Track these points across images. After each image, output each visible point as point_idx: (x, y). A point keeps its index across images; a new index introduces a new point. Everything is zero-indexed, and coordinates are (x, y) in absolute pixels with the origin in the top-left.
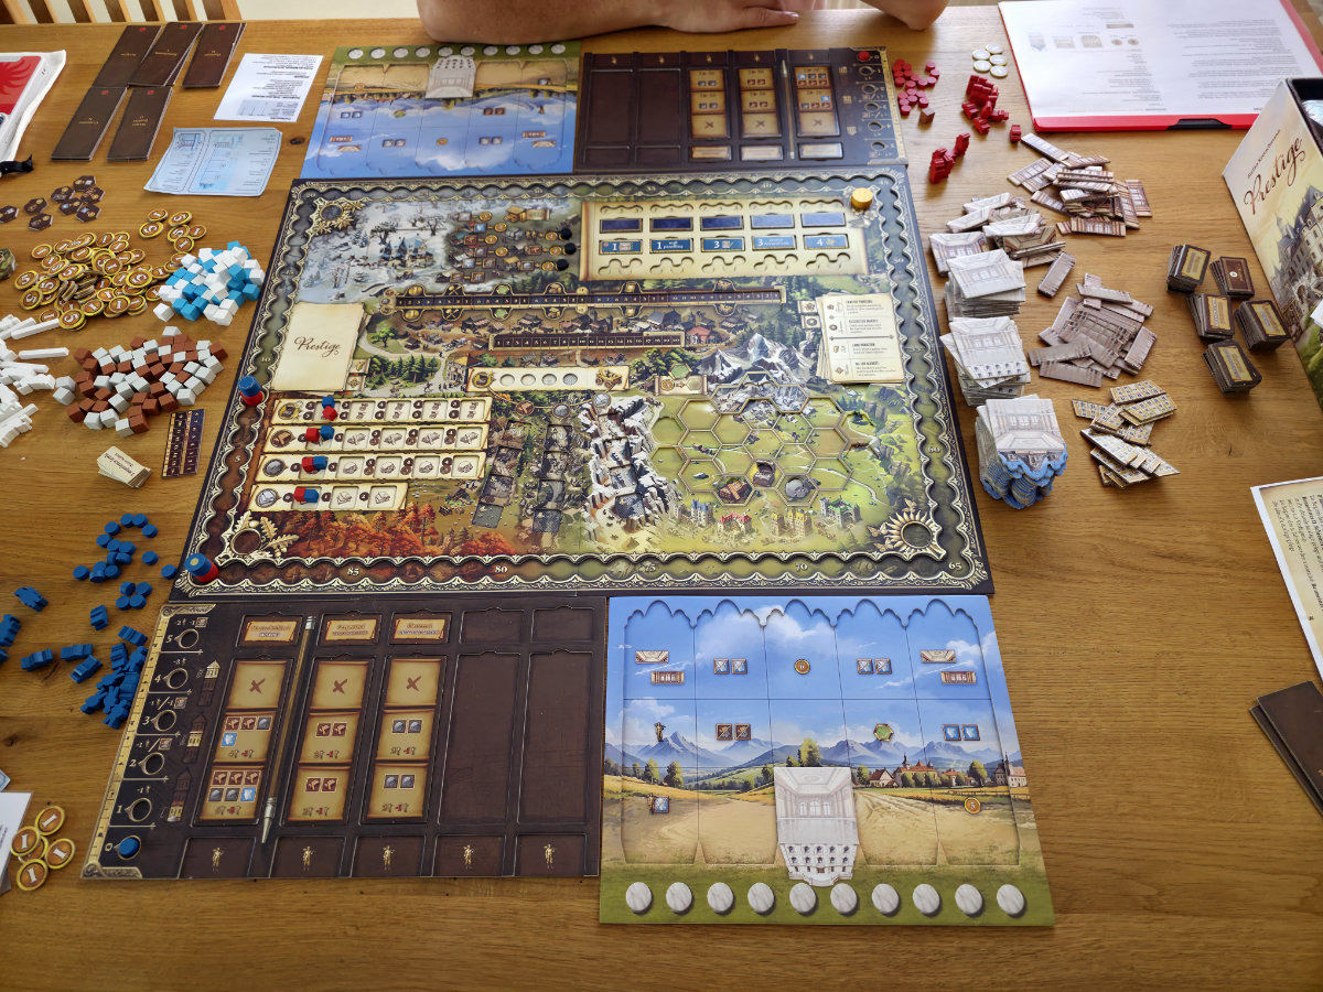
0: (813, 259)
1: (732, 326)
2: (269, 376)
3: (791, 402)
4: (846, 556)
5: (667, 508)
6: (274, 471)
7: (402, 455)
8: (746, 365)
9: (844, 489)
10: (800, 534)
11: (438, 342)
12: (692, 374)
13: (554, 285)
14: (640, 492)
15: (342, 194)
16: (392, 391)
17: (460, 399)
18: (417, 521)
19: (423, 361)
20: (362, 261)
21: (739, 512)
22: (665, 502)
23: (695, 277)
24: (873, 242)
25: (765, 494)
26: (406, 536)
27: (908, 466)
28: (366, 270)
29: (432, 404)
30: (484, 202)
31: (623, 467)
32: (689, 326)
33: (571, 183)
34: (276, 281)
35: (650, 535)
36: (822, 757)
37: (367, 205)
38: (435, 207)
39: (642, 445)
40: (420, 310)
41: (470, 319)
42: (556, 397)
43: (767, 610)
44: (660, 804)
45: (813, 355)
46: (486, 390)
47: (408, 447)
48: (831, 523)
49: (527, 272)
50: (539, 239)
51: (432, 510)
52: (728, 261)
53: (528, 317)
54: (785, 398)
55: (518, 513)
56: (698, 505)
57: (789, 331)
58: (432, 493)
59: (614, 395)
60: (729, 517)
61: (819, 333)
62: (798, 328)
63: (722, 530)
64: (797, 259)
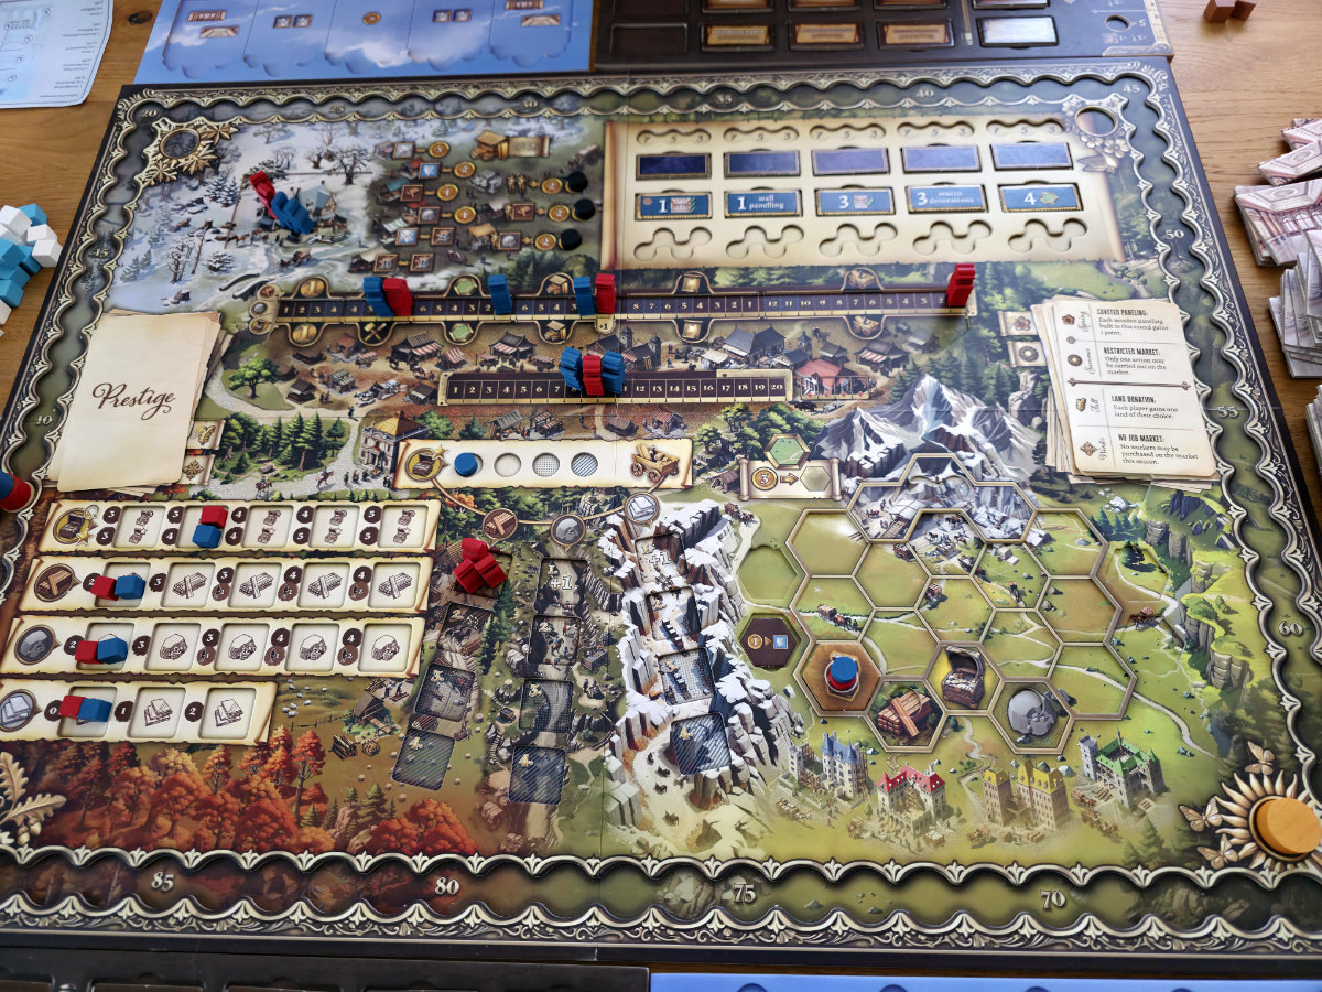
0: (1019, 231)
1: (879, 358)
2: (46, 452)
3: (1004, 519)
4: (1143, 877)
5: (774, 752)
6: (34, 653)
7: (270, 621)
8: (912, 440)
9: (1125, 717)
10: (1046, 821)
11: (347, 388)
12: (810, 457)
13: (556, 279)
14: (721, 710)
15: (200, 110)
16: (259, 486)
17: (381, 505)
18: (289, 770)
19: (318, 422)
20: (224, 232)
21: (921, 768)
22: (770, 739)
23: (807, 263)
24: (1128, 198)
25: (968, 725)
26: (266, 803)
27: (1245, 665)
28: (232, 250)
29: (330, 513)
30: (436, 123)
31: (685, 653)
32: (799, 360)
33: (586, 89)
34: (76, 269)
35: (742, 816)
37: (241, 130)
38: (355, 133)
39: (721, 606)
40: (318, 325)
41: (406, 344)
42: (558, 501)
45: (1036, 421)
46: (429, 485)
47: (281, 605)
48: (1105, 796)
49: (508, 252)
50: (529, 190)
51: (318, 745)
52: (865, 233)
53: (509, 340)
54: (991, 510)
55: (482, 758)
56: (836, 748)
57: (987, 372)
58: (321, 708)
59: (666, 499)
60: (899, 777)
61: (1044, 377)
62: (1003, 366)
63: (887, 809)
64: (990, 230)
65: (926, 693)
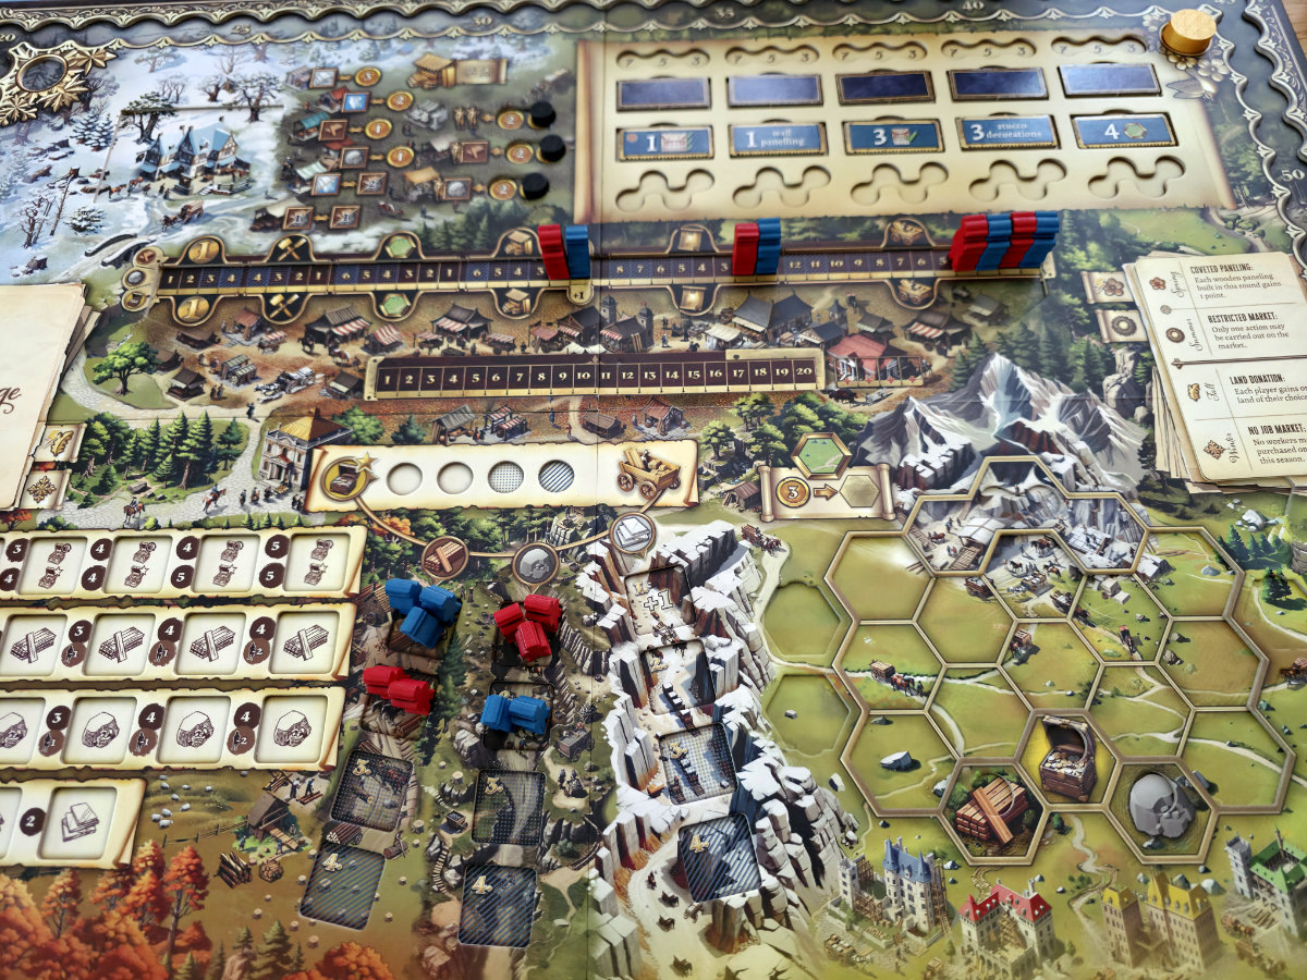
0: (1100, 171)
1: (934, 333)
3: (1107, 542)
5: (819, 870)
7: (137, 694)
8: (984, 439)
9: (1284, 809)
10: (1190, 958)
11: (246, 380)
12: (852, 462)
13: (517, 235)
14: (745, 810)
15: (70, 32)
16: (128, 511)
17: (288, 534)
18: (159, 903)
19: (207, 425)
20: (94, 183)
22: (813, 850)
23: (838, 213)
25: (1076, 824)
26: (127, 951)
28: (102, 203)
29: (222, 546)
30: (365, 45)
31: (695, 731)
32: (832, 336)
33: (552, 2)
35: (779, 961)
37: (118, 55)
38: (262, 57)
39: (742, 666)
40: (211, 298)
41: (323, 321)
42: (521, 525)
45: (1140, 412)
46: (352, 506)
47: (152, 672)
48: (1266, 920)
49: (455, 203)
50: (482, 126)
51: (199, 867)
52: (906, 176)
53: (457, 314)
54: (1091, 531)
55: (422, 883)
56: (903, 861)
57: (1072, 349)
58: (203, 814)
59: (665, 521)
60: (989, 901)
61: (1145, 355)
62: (1093, 342)
63: (975, 946)
64: (1064, 171)
65: (1020, 783)
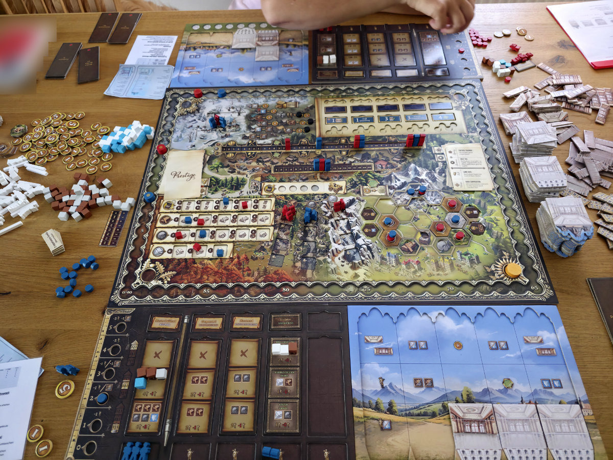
0: (437, 126)
1: (398, 160)
2: (158, 187)
3: (435, 199)
4: (474, 283)
5: (373, 256)
6: (162, 237)
7: (229, 228)
8: (408, 180)
9: (469, 246)
10: (448, 270)
11: (245, 170)
12: (380, 185)
13: (303, 140)
14: (358, 247)
15: (191, 95)
16: (222, 195)
17: (258, 199)
18: (239, 263)
19: (238, 179)
20: (203, 129)
21: (413, 259)
22: (372, 253)
23: (377, 135)
24: (468, 117)
25: (426, 248)
26: (234, 271)
27: (502, 233)
28: (206, 133)
30: (264, 99)
31: (347, 234)
32: (376, 160)
33: (308, 89)
34: (159, 139)
35: (365, 271)
36: (475, 398)
37: (205, 100)
38: (240, 101)
39: (357, 222)
40: (234, 153)
41: (261, 158)
42: (308, 197)
43: (435, 314)
44: (386, 425)
45: (443, 175)
46: (271, 194)
47: (232, 224)
48: (464, 264)
49: (289, 133)
50: (294, 117)
51: (247, 258)
52: (392, 127)
53: (291, 156)
54: (431, 197)
55: (293, 259)
56: (390, 255)
57: (429, 162)
58: (247, 249)
59: (339, 196)
60: (408, 261)
61: (445, 164)
62: (434, 161)
63: (405, 269)
64: (429, 126)
65: (415, 242)
